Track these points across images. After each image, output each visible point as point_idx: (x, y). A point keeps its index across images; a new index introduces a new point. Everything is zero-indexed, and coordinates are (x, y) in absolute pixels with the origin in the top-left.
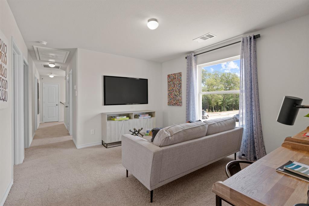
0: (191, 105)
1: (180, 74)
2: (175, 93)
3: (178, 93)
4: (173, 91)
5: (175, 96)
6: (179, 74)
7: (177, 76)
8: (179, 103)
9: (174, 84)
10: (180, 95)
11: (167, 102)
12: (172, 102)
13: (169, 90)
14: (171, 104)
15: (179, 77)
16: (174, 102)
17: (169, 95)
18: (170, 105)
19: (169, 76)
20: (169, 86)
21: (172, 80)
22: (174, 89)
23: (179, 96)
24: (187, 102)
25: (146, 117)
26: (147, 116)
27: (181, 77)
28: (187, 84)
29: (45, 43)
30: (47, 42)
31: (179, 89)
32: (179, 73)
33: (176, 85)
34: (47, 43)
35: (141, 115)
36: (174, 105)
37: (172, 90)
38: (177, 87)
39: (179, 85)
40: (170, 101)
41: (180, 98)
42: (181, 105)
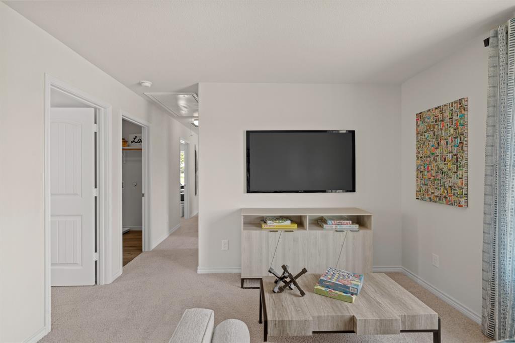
0: (509, 214)
1: (461, 105)
2: (441, 166)
3: (450, 166)
4: (435, 160)
5: (440, 176)
6: (456, 107)
7: (447, 114)
8: (453, 198)
9: (437, 137)
10: (460, 172)
11: (413, 188)
12: (431, 190)
13: (420, 155)
14: (427, 197)
15: (455, 115)
16: (437, 193)
17: (420, 171)
18: (422, 199)
19: (420, 116)
20: (420, 144)
21: (430, 128)
22: (438, 152)
23: (453, 176)
24: (490, 199)
25: (344, 227)
26: (348, 226)
27: (463, 115)
28: (490, 132)
29: (148, 84)
30: (151, 81)
31: (454, 152)
32: (455, 102)
33: (443, 142)
34: (151, 83)
35: (329, 222)
36: (436, 202)
37: (430, 157)
38: (449, 146)
39: (458, 141)
40: (424, 187)
41: (459, 182)
42: (463, 203)
